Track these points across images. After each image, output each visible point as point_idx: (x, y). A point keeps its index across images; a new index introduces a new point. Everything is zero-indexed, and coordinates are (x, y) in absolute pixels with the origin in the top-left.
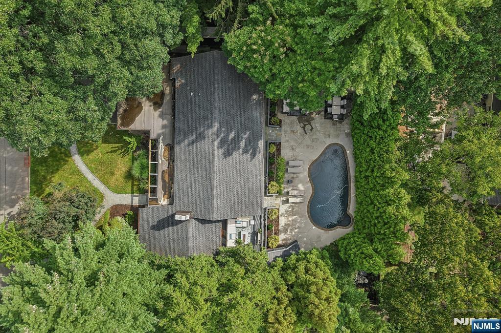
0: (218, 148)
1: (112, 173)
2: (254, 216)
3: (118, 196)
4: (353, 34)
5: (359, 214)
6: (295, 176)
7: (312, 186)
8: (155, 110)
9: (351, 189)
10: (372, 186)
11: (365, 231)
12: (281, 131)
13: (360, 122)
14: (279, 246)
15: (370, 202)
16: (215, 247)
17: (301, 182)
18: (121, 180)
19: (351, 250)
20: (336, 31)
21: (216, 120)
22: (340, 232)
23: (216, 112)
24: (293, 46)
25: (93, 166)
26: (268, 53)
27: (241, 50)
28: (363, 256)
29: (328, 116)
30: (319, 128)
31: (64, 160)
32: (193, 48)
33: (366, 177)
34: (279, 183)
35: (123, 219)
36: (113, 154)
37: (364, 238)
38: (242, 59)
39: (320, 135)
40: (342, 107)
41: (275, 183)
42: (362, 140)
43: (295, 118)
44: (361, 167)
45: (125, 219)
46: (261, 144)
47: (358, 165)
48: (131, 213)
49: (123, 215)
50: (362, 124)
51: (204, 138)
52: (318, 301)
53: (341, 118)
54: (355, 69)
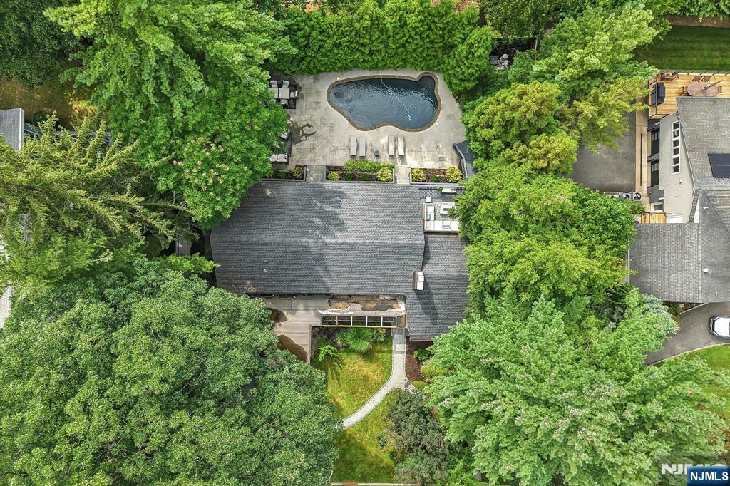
0: (334, 238)
1: (366, 378)
2: (421, 198)
3: (394, 370)
4: (195, 61)
5: (419, 63)
6: (369, 148)
7: (383, 125)
8: (285, 320)
9: (387, 76)
10: (382, 46)
11: (440, 56)
12: (312, 166)
13: (300, 62)
14: (460, 168)
15: (402, 49)
16: (459, 243)
17: (378, 140)
18: (374, 366)
19: (463, 73)
20: (192, 82)
21: (299, 240)
22: (442, 90)
23: (288, 240)
24: (210, 134)
25: (356, 403)
26: (218, 166)
27: (213, 199)
28: (470, 56)
29: (291, 104)
30: (307, 117)
31: (348, 441)
32: (209, 265)
33: (371, 53)
34: (379, 168)
35: (423, 363)
36: (341, 376)
37: (449, 57)
38: (224, 199)
39: (317, 115)
40: (280, 86)
41: (379, 173)
42: (323, 59)
43: (294, 147)
44: (357, 60)
45: (424, 361)
46: (329, 186)
47: (355, 65)
48: (416, 354)
49: (418, 364)
50: (303, 59)
51: (321, 256)
52: (523, 107)
53: (294, 88)
54: (239, 58)
